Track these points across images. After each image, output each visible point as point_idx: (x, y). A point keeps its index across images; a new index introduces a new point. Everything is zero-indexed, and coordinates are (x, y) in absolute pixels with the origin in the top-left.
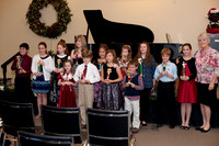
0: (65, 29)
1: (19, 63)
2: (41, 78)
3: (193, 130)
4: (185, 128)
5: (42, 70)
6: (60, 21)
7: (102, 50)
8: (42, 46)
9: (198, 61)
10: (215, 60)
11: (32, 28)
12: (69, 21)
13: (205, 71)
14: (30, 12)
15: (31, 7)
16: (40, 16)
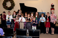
0: (13, 8)
2: (9, 21)
3: (49, 34)
4: (47, 34)
5: (9, 19)
6: (12, 6)
9: (51, 17)
10: (55, 17)
11: (4, 7)
12: (14, 6)
13: (53, 19)
14: (3, 3)
15: (4, 2)
16: (6, 4)
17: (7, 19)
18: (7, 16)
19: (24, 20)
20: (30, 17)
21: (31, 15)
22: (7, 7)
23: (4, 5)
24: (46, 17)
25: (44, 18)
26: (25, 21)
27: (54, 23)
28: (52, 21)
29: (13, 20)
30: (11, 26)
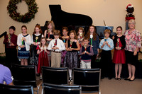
0: (33, 17)
1: (9, 39)
2: (24, 49)
4: (118, 79)
6: (30, 11)
7: (64, 31)
8: (24, 28)
9: (127, 37)
10: (138, 37)
11: (11, 16)
12: (36, 11)
13: (132, 43)
16: (16, 8)
17: (19, 43)
18: (20, 37)
19: (61, 46)
20: (75, 38)
21: (77, 34)
22: (18, 15)
23: (12, 9)
24: (113, 38)
25: (110, 41)
26: (64, 48)
27: (135, 53)
28: (129, 47)
29: (33, 48)
30: (29, 61)
